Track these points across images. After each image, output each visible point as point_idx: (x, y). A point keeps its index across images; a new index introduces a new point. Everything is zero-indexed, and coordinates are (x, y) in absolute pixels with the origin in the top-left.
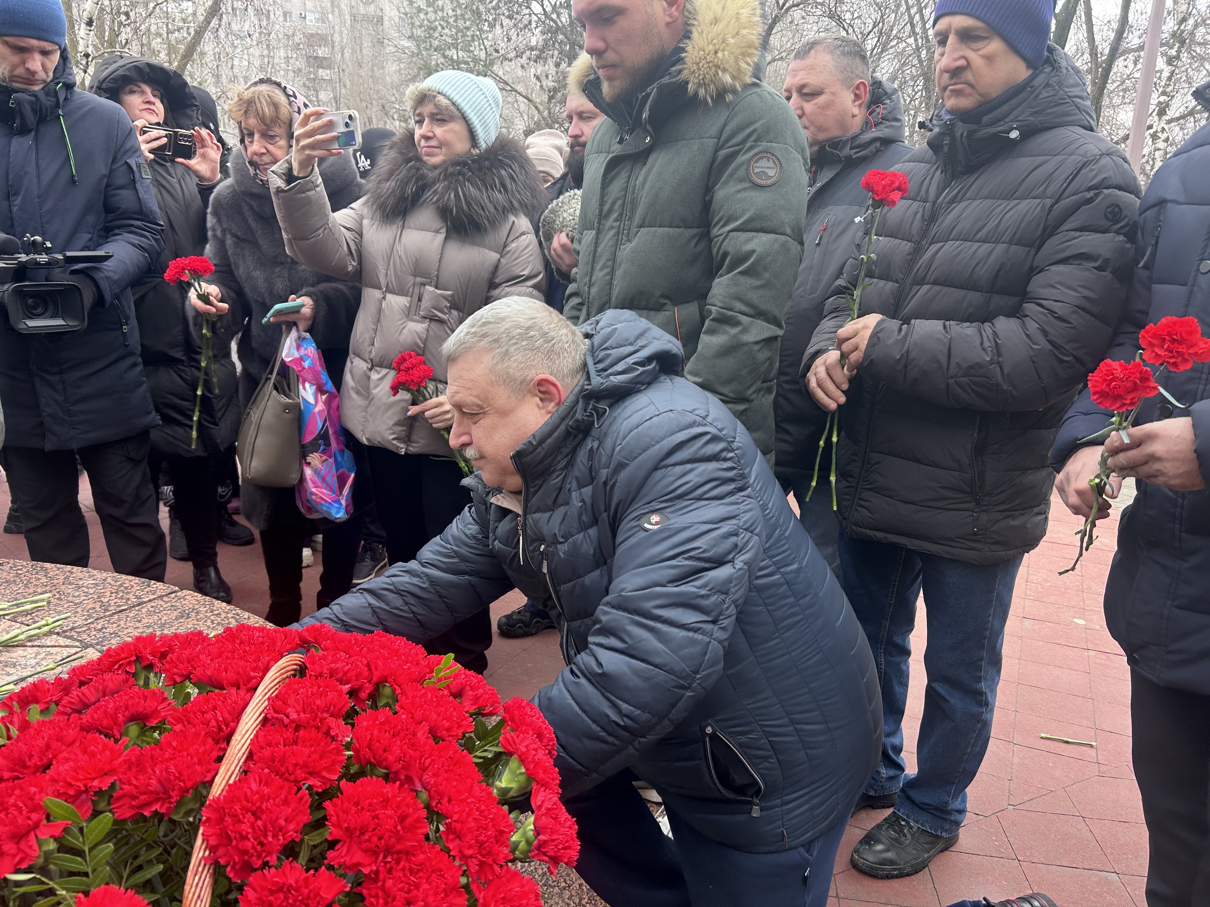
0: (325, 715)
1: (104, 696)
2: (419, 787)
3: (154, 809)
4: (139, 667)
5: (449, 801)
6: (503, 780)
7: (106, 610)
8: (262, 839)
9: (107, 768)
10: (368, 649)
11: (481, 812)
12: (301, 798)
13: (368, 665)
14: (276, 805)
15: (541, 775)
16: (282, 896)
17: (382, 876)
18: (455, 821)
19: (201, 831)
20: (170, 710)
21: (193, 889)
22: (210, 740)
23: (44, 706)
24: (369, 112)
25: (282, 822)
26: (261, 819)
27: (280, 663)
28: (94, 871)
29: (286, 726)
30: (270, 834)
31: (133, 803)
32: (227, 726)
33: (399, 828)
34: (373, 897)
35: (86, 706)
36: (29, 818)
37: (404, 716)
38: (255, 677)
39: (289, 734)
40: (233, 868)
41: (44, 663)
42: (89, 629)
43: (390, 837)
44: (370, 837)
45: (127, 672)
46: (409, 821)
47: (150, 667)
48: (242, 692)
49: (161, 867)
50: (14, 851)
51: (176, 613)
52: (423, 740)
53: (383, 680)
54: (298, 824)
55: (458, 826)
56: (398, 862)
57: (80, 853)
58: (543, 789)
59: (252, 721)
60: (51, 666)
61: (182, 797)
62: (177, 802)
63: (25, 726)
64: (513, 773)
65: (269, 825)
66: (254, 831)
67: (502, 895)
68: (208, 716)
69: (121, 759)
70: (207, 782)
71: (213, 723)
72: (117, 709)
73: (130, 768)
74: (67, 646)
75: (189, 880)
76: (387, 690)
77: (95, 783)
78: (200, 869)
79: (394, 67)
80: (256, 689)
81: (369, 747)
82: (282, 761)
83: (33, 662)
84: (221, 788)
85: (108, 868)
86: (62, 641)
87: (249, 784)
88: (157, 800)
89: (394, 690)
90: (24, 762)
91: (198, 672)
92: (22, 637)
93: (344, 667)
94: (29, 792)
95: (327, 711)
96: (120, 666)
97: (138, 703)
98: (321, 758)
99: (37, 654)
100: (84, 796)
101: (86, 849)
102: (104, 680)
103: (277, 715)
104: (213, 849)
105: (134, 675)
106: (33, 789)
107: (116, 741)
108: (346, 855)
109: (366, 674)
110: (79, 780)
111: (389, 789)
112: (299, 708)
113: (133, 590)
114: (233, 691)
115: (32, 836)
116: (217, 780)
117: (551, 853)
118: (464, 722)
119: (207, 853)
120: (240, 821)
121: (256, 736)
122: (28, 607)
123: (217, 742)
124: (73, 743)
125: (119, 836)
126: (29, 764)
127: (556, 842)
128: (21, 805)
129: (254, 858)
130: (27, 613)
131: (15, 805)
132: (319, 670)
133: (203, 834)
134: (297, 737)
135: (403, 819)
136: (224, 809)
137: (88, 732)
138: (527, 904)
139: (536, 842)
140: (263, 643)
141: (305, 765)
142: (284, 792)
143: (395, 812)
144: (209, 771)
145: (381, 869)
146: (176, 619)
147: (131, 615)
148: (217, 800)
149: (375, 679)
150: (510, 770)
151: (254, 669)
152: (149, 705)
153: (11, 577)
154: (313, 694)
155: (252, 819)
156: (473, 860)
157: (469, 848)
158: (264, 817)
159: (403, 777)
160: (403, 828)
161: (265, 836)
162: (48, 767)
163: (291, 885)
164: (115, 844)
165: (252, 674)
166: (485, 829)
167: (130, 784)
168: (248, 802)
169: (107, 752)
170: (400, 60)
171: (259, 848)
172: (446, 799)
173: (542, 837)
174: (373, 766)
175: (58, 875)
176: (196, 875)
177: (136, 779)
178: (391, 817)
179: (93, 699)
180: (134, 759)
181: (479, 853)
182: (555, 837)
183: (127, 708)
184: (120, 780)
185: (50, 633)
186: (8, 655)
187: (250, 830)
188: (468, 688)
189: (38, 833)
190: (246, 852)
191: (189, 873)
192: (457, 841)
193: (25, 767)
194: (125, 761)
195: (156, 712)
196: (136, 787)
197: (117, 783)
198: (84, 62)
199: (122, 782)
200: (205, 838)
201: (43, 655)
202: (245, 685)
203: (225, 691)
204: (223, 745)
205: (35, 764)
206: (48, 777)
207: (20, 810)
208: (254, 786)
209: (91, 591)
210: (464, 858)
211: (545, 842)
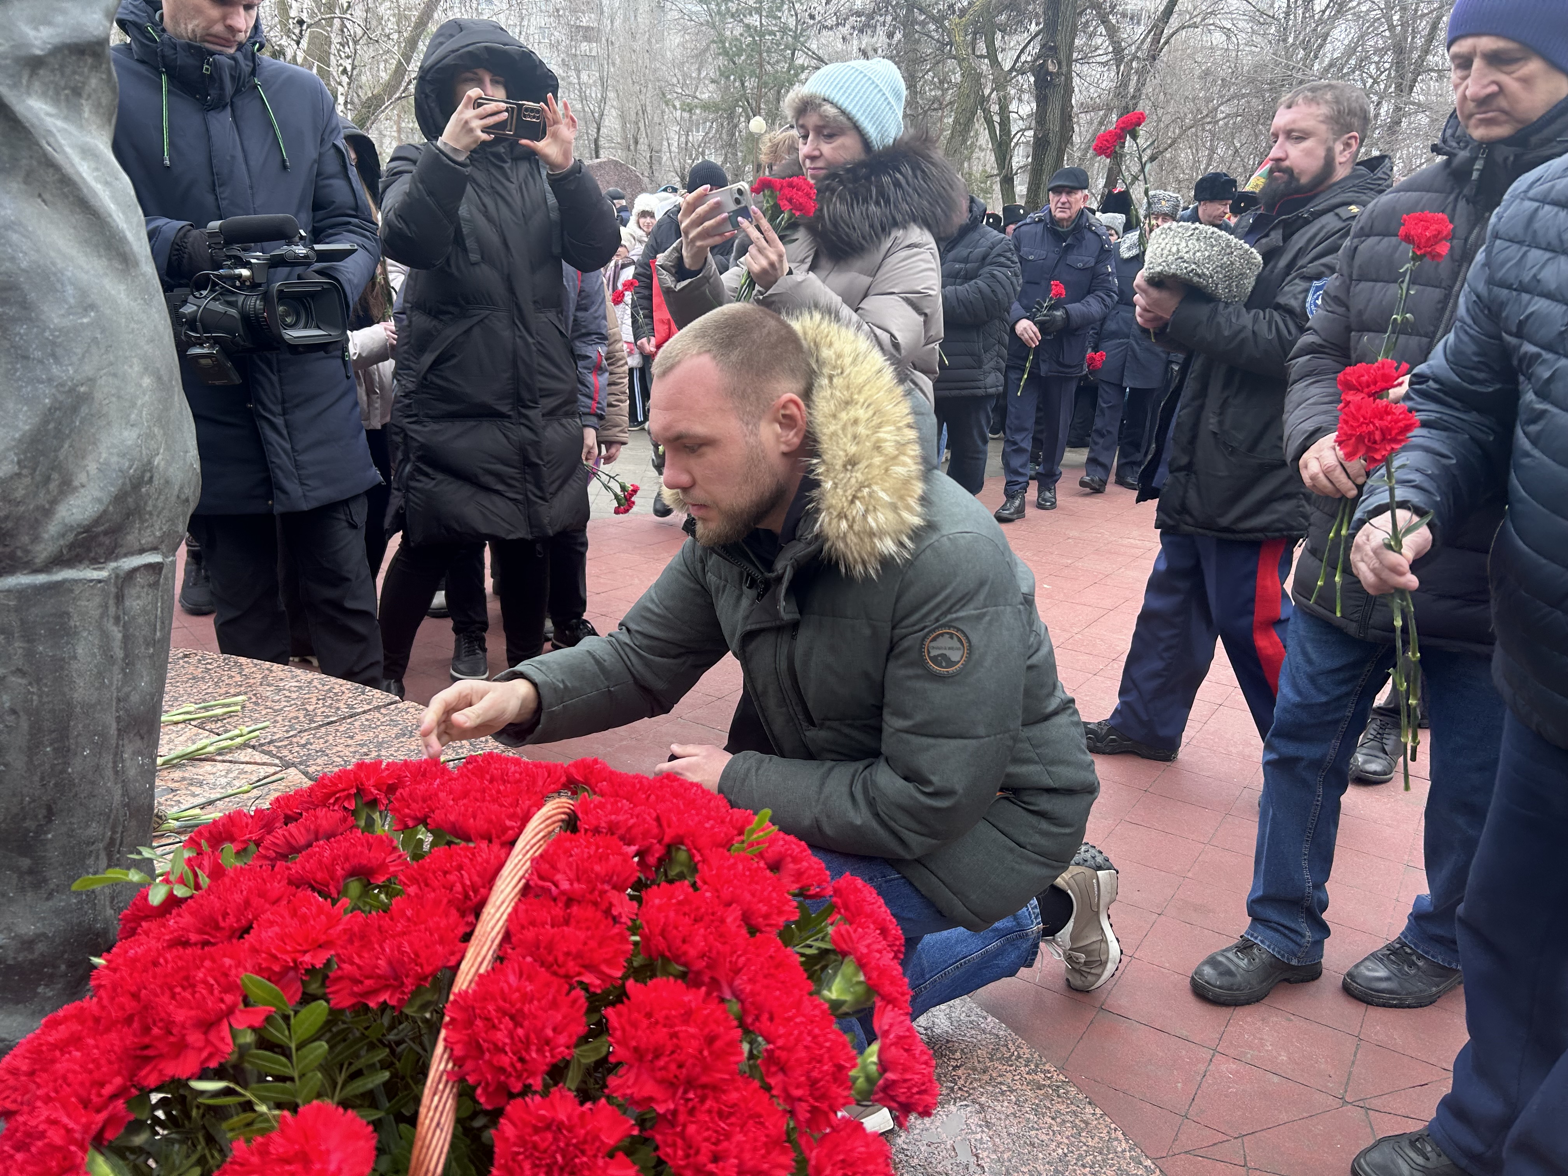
0: (607, 887)
1: (317, 839)
2: (728, 995)
3: (381, 1000)
4: (360, 802)
5: (771, 1019)
6: (834, 988)
7: (312, 721)
8: (524, 1053)
9: (323, 938)
10: (657, 796)
11: (815, 1037)
12: (575, 1001)
13: (658, 819)
14: (542, 1009)
15: (888, 988)
16: (549, 1136)
17: (682, 1118)
18: (779, 1048)
19: (443, 1033)
20: (401, 864)
21: (431, 1114)
22: (454, 912)
23: (240, 846)
24: (642, 97)
25: (549, 1032)
26: (522, 1026)
27: (544, 810)
28: (302, 1076)
29: (555, 899)
30: (534, 1048)
31: (355, 989)
32: (476, 892)
33: (706, 1053)
34: (669, 1146)
35: (297, 850)
36: (222, 1000)
37: (708, 894)
38: (512, 828)
39: (558, 911)
40: (485, 1090)
41: (237, 783)
42: (291, 744)
43: (694, 1065)
44: (667, 1063)
45: (345, 808)
46: (719, 1044)
47: (373, 803)
48: (496, 847)
49: (386, 1075)
50: (200, 1044)
51: (396, 730)
52: (734, 928)
53: (679, 841)
54: (570, 1036)
55: (783, 1055)
56: (703, 1100)
57: (284, 1051)
58: (890, 1007)
59: (509, 889)
60: (245, 788)
61: (418, 986)
62: (412, 992)
63: (217, 872)
64: (848, 980)
65: (533, 1036)
66: (513, 1043)
67: (841, 1157)
68: (452, 877)
69: (340, 927)
70: (450, 968)
71: (458, 887)
72: (334, 859)
73: (351, 941)
74: (264, 764)
75: (425, 1100)
76: (682, 855)
77: (307, 958)
78: (441, 1087)
79: (678, 40)
80: (512, 844)
81: (663, 933)
82: (550, 948)
83: (223, 781)
84: (469, 977)
85: (319, 1075)
86: (258, 757)
87: (506, 976)
88: (386, 987)
89: (692, 857)
90: (217, 923)
91: (438, 815)
92: (211, 749)
93: (627, 820)
94: (223, 965)
95: (608, 882)
96: (337, 800)
97: (361, 852)
98: (601, 945)
99: (229, 771)
100: (291, 974)
101: (293, 1046)
102: (316, 817)
103: (541, 883)
104: (458, 1062)
105: (354, 813)
106: (227, 961)
107: (334, 902)
108: (634, 1084)
109: (655, 831)
110: (287, 952)
111: (692, 998)
112: (572, 875)
113: (345, 697)
114: (484, 845)
115: (225, 1025)
116: (464, 966)
117: (902, 1099)
118: (786, 908)
119: (450, 1066)
120: (495, 1027)
121: (515, 910)
122: (219, 711)
123: (463, 914)
124: (276, 902)
125: (334, 1030)
126: (222, 924)
127: (909, 1084)
128: (212, 982)
129: (513, 1079)
130: (217, 719)
131: (205, 982)
132: (594, 822)
133: (445, 1040)
134: (569, 915)
135: (711, 1040)
136: (473, 1008)
137: (298, 887)
138: (875, 1172)
139: (881, 1082)
140: (519, 781)
141: (579, 956)
142: (552, 991)
143: (701, 1030)
144: (453, 953)
145: (682, 1109)
146: (397, 737)
147: (341, 729)
148: (463, 995)
149: (667, 839)
150: (843, 976)
151: (511, 817)
152: (374, 857)
153: (198, 672)
154: (590, 857)
155: (511, 1025)
156: (803, 1104)
157: (798, 1087)
158: (526, 1023)
159: (706, 979)
160: (711, 1053)
161: (528, 1050)
162: (247, 930)
163: (562, 1122)
164: (328, 1042)
165: (508, 823)
166: (819, 1062)
167: (352, 963)
168: (505, 1000)
169: (323, 917)
170: (685, 29)
171: (519, 1066)
172: (765, 1017)
173: (890, 1076)
174: (667, 960)
175: (255, 1078)
176: (434, 1094)
177: (360, 957)
178: (693, 1036)
179: (302, 841)
180: (356, 929)
181: (811, 1095)
182: (908, 1076)
183: (347, 859)
184: (338, 955)
185: (245, 745)
186: (194, 770)
187: (507, 1041)
188: (789, 859)
189: (232, 1021)
190: (502, 1070)
191: (427, 1091)
192: (780, 1076)
193: (218, 928)
194: (345, 930)
195: (383, 866)
196: (359, 967)
197: (335, 959)
198: (297, 31)
199: (341, 960)
200: (449, 1045)
201: (235, 773)
202: (498, 837)
203: (472, 845)
204: (471, 918)
205: (231, 926)
206: (247, 945)
207: (211, 991)
208: (512, 979)
209: (294, 695)
210: (789, 1098)
211: (894, 1082)
